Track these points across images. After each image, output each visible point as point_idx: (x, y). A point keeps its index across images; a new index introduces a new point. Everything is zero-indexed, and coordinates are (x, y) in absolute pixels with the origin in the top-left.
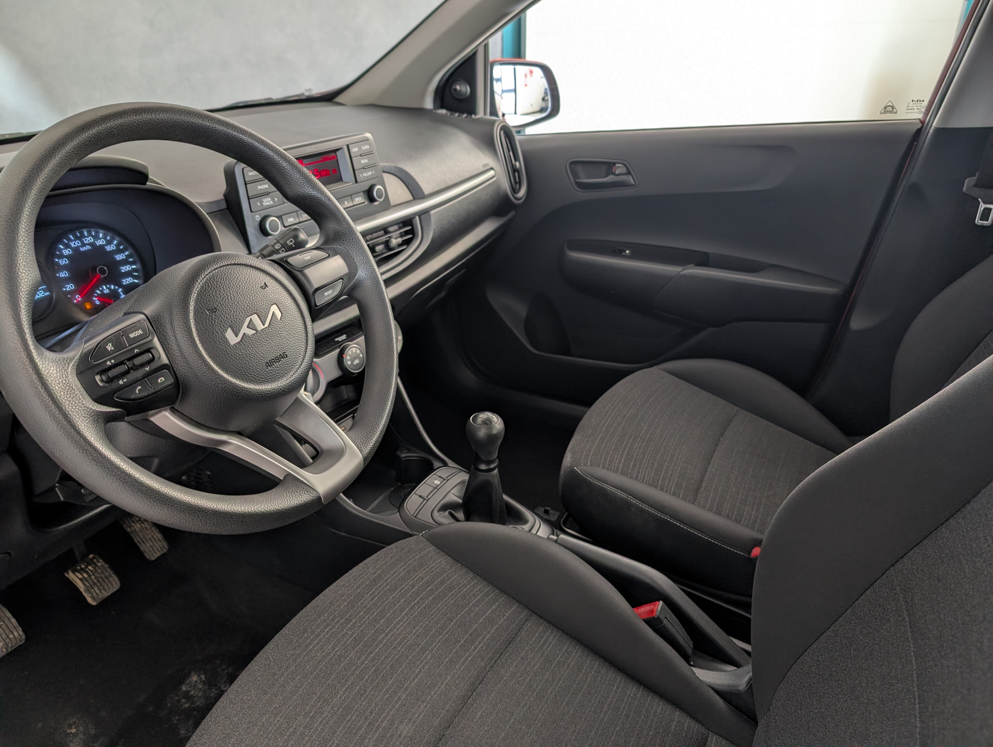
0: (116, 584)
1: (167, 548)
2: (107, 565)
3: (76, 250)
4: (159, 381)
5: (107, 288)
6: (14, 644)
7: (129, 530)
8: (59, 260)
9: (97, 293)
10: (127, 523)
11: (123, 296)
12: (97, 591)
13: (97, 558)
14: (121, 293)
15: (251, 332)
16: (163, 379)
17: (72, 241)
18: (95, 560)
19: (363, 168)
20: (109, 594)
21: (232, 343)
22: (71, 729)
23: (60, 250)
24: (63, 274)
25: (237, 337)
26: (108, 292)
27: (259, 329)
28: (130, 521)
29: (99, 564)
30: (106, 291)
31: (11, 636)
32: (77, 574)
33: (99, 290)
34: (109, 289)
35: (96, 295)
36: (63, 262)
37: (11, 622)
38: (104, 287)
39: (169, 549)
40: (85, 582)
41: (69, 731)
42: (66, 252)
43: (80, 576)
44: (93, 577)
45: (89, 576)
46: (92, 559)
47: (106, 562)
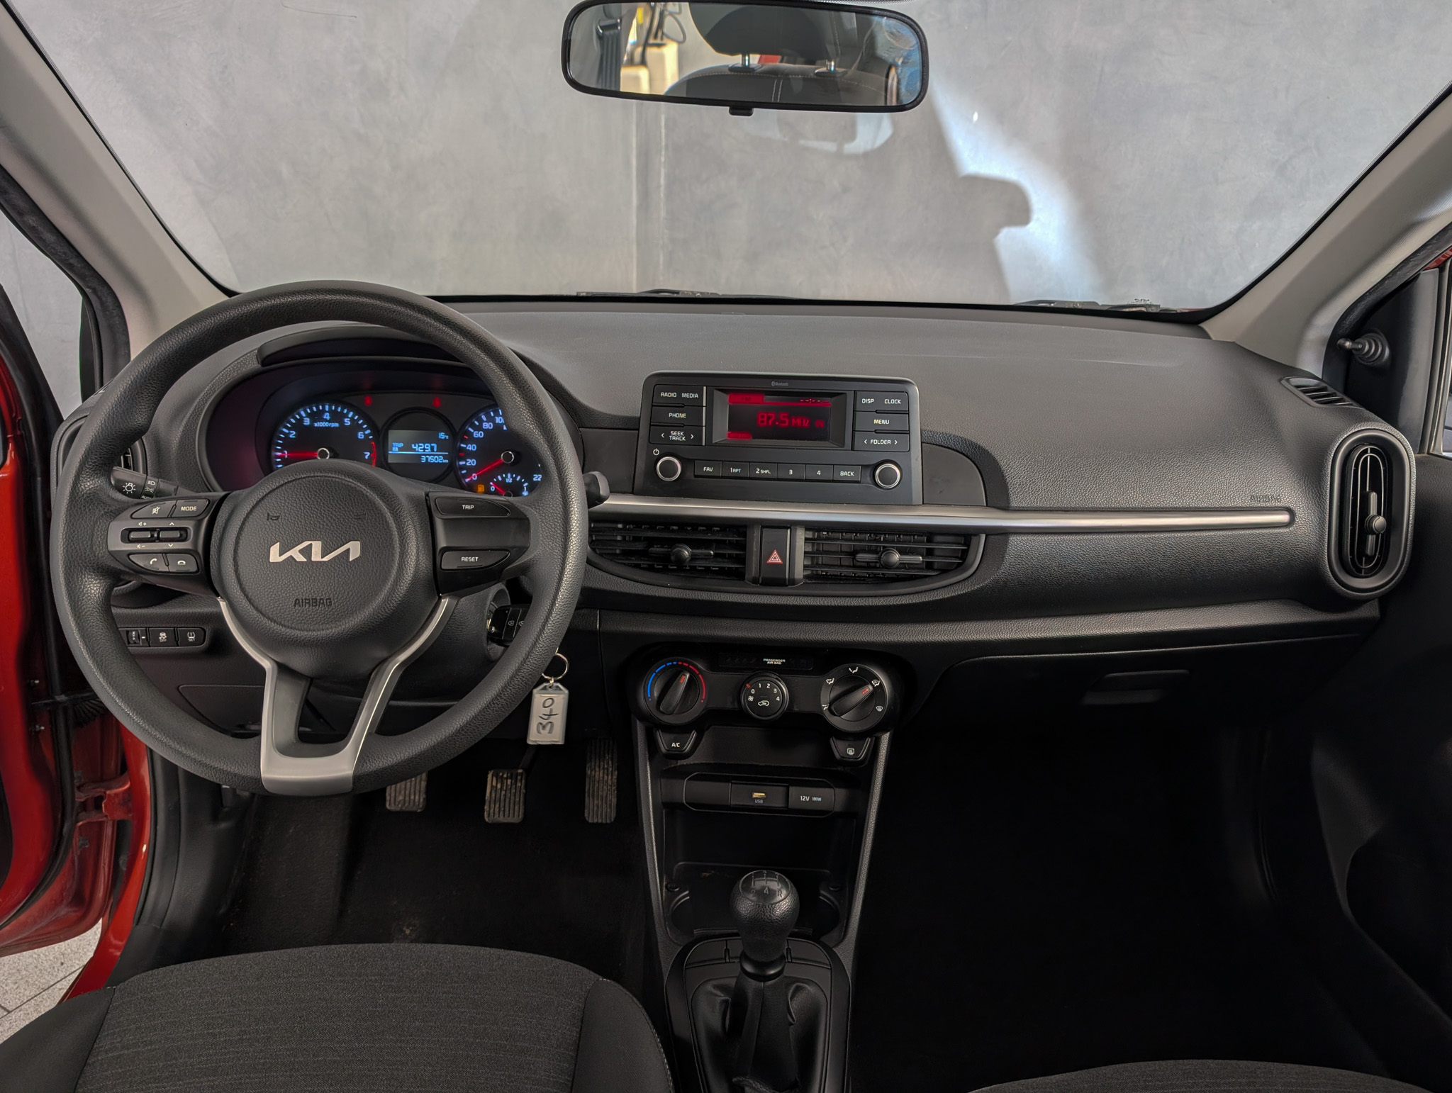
0: (519, 816)
1: (612, 820)
2: (524, 791)
3: (498, 427)
4: (179, 562)
5: (512, 477)
6: (409, 807)
7: (589, 772)
8: (475, 431)
9: (497, 479)
10: (593, 764)
11: (525, 493)
12: (497, 810)
13: (524, 778)
14: (525, 488)
15: (301, 558)
16: (184, 562)
17: (499, 415)
18: (519, 778)
19: (875, 431)
20: (505, 821)
21: (272, 560)
22: (408, 928)
23: (481, 421)
24: (471, 447)
25: (280, 556)
26: (511, 482)
27: (313, 559)
28: (597, 764)
29: (519, 784)
30: (509, 480)
31: (412, 797)
32: (494, 779)
33: (502, 477)
34: (514, 479)
35: (495, 480)
36: (478, 435)
37: (420, 784)
38: (509, 475)
39: (611, 823)
40: (493, 791)
41: (404, 929)
42: (487, 426)
43: (494, 784)
44: (503, 792)
45: (501, 789)
46: (517, 775)
47: (526, 787)
